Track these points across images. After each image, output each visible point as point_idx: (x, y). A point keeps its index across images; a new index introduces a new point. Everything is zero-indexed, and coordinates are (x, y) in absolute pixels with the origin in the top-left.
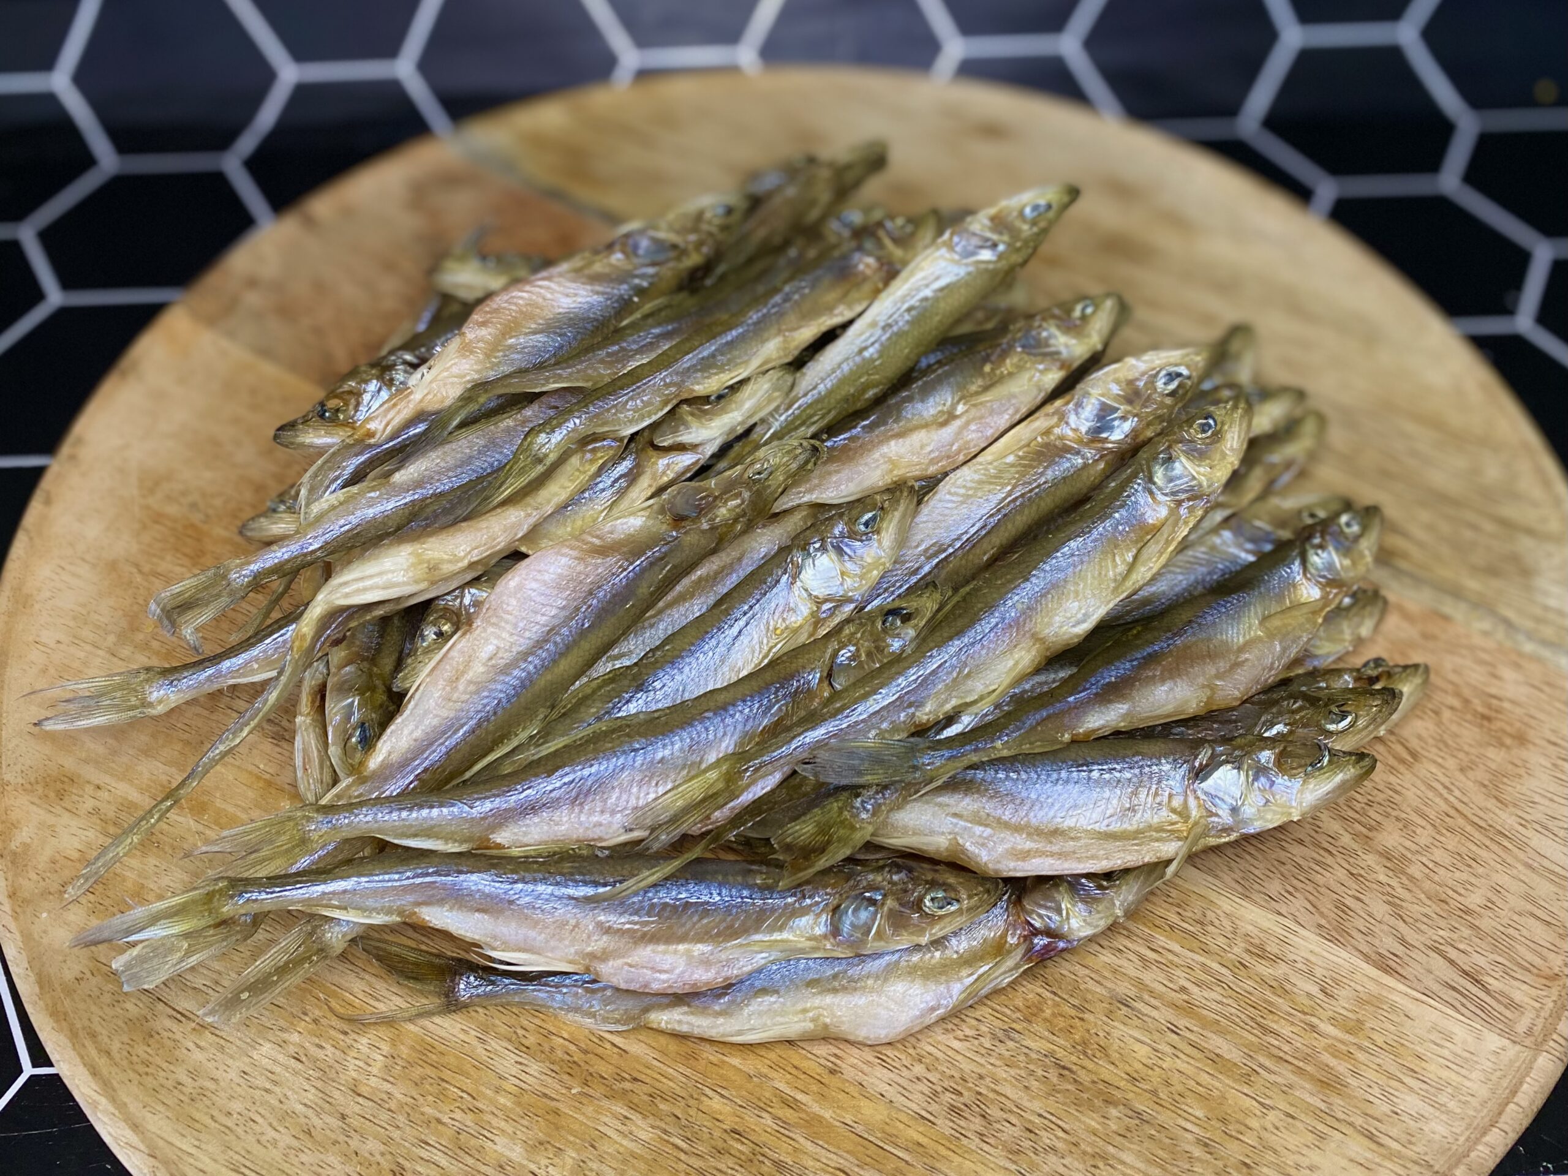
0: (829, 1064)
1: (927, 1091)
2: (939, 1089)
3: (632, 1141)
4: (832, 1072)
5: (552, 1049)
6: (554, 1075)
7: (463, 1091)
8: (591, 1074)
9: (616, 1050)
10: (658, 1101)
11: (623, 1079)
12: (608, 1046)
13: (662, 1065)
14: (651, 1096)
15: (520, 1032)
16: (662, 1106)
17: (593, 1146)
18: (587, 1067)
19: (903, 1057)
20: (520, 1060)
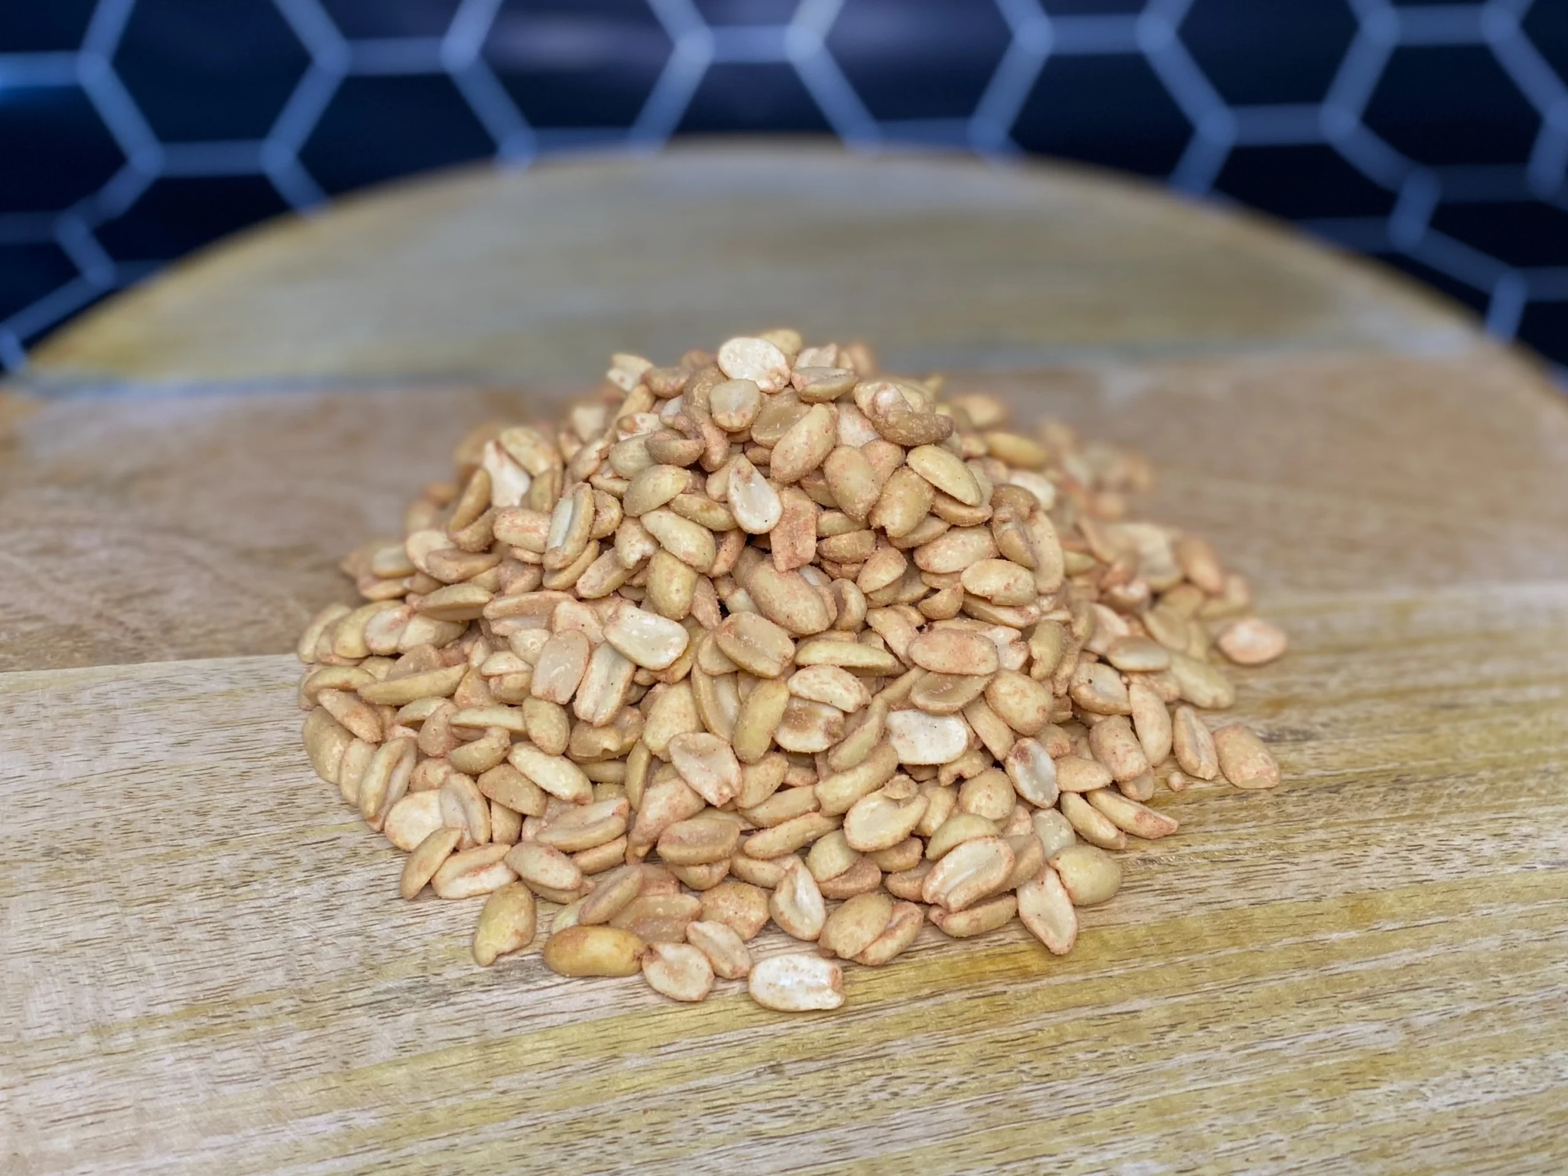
0: (1307, 897)
1: (1398, 862)
2: (1404, 854)
3: (1230, 1076)
4: (1318, 900)
5: (1072, 1059)
6: (1098, 1079)
7: (1032, 1158)
8: (1130, 1052)
9: (1126, 1017)
10: (1212, 1027)
11: (1163, 1035)
12: (1118, 1018)
13: (1181, 999)
14: (1201, 1028)
15: (1025, 1067)
16: (1220, 1030)
17: (1206, 1107)
18: (1121, 1049)
19: (1351, 851)
20: (1052, 1091)
